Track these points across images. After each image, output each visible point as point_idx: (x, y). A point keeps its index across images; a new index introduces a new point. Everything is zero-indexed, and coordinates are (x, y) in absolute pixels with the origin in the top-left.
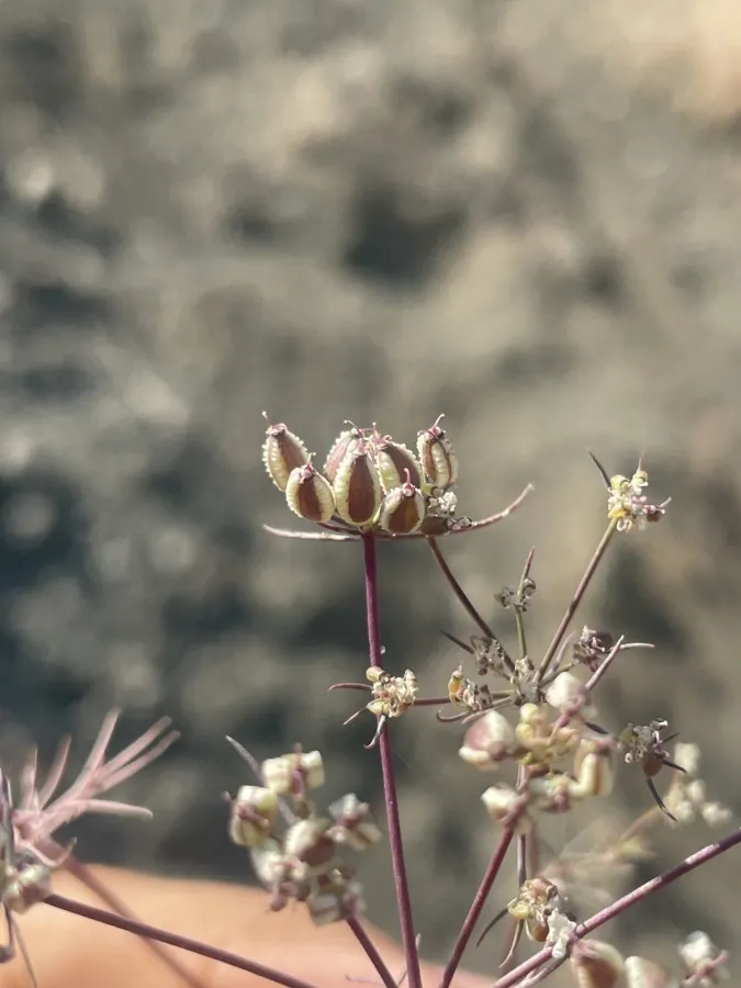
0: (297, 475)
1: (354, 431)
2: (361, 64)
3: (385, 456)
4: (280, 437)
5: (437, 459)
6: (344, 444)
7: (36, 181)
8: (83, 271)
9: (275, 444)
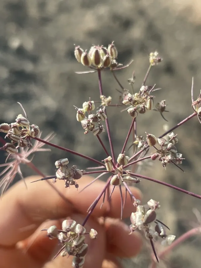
0: (83, 55)
1: (94, 47)
2: (103, 10)
3: (102, 50)
4: (78, 49)
5: (113, 51)
6: (92, 50)
7: (15, 43)
8: (29, 67)
9: (78, 51)
